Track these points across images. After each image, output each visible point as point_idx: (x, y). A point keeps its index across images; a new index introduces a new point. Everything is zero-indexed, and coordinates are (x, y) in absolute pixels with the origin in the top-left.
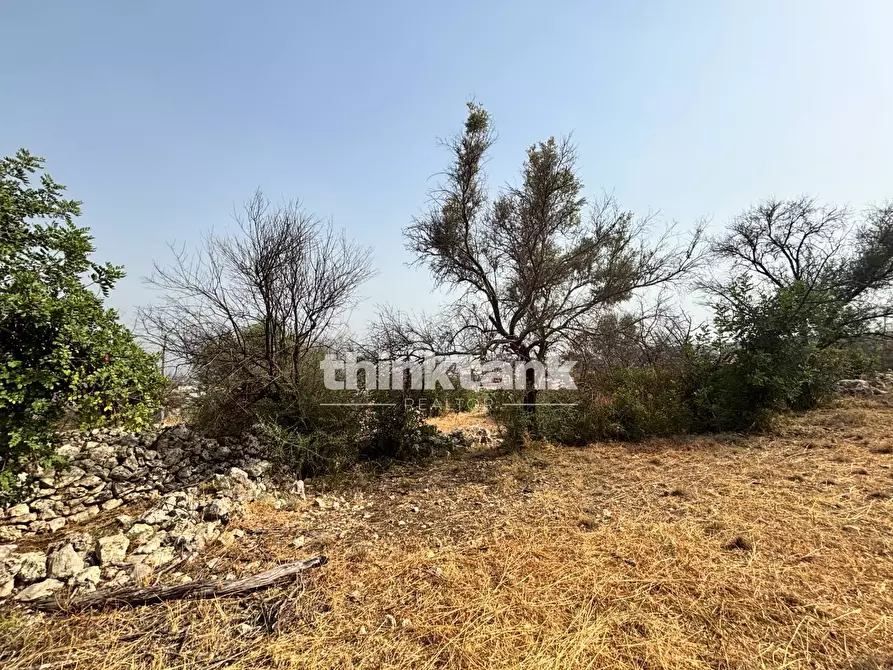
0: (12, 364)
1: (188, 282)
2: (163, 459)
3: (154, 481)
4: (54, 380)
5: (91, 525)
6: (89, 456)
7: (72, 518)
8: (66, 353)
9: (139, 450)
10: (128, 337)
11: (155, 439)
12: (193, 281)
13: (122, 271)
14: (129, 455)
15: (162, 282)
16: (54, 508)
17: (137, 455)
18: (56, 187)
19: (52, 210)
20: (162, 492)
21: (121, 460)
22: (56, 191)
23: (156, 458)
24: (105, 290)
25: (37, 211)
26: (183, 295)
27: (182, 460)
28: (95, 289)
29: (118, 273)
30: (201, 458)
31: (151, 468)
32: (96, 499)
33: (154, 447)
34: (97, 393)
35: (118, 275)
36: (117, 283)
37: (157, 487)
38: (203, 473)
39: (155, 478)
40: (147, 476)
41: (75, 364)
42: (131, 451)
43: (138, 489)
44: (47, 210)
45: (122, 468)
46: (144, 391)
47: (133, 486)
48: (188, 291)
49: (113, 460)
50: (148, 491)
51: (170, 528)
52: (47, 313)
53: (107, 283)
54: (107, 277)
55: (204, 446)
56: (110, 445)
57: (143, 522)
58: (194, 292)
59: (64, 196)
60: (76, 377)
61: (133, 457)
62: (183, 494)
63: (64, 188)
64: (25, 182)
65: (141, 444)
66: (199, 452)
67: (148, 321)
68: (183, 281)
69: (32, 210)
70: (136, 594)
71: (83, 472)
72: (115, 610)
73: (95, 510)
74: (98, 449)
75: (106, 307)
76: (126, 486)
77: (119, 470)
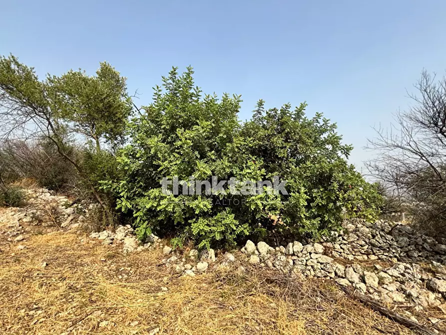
0: (321, 190)
1: (387, 143)
2: (397, 242)
3: (394, 253)
4: (334, 196)
5: (364, 264)
6: (358, 231)
7: (356, 257)
8: (336, 185)
9: (382, 233)
10: (359, 176)
11: (390, 229)
12: (390, 142)
13: (352, 146)
14: (377, 235)
15: (373, 147)
16: (349, 249)
17: (381, 236)
18: (327, 121)
19: (327, 130)
20: (398, 260)
21: (374, 237)
22: (328, 122)
23: (392, 240)
24: (347, 156)
25: (324, 132)
26: (386, 151)
27: (409, 245)
28: (343, 157)
29: (350, 148)
30: (423, 248)
31: (390, 245)
32: (365, 252)
33: (390, 233)
34: (349, 202)
35: (351, 149)
36: (351, 152)
37: (395, 257)
38: (427, 257)
39: (394, 251)
40: (388, 248)
41: (340, 189)
42: (378, 233)
43: (385, 254)
44: (326, 130)
45: (374, 241)
46: (371, 203)
47: (382, 251)
48: (388, 148)
49: (369, 235)
50: (391, 257)
51: (402, 282)
52: (328, 170)
53: (347, 153)
54: (347, 151)
55: (425, 240)
56: (367, 228)
57: (385, 272)
58: (392, 148)
59: (330, 123)
60: (340, 195)
61: (379, 236)
62: (408, 266)
63: (329, 120)
64: (319, 123)
65: (383, 230)
66: (421, 243)
67: (370, 168)
68: (384, 143)
69: (322, 132)
70: (382, 308)
71: (357, 238)
72: (373, 310)
73: (365, 257)
74: (362, 228)
75: (349, 164)
76: (378, 250)
77: (373, 241)
